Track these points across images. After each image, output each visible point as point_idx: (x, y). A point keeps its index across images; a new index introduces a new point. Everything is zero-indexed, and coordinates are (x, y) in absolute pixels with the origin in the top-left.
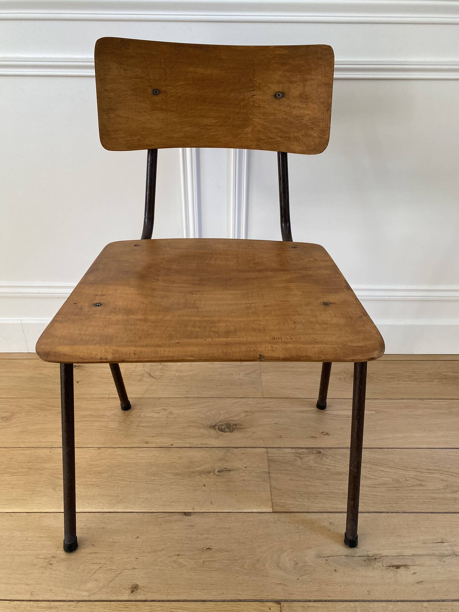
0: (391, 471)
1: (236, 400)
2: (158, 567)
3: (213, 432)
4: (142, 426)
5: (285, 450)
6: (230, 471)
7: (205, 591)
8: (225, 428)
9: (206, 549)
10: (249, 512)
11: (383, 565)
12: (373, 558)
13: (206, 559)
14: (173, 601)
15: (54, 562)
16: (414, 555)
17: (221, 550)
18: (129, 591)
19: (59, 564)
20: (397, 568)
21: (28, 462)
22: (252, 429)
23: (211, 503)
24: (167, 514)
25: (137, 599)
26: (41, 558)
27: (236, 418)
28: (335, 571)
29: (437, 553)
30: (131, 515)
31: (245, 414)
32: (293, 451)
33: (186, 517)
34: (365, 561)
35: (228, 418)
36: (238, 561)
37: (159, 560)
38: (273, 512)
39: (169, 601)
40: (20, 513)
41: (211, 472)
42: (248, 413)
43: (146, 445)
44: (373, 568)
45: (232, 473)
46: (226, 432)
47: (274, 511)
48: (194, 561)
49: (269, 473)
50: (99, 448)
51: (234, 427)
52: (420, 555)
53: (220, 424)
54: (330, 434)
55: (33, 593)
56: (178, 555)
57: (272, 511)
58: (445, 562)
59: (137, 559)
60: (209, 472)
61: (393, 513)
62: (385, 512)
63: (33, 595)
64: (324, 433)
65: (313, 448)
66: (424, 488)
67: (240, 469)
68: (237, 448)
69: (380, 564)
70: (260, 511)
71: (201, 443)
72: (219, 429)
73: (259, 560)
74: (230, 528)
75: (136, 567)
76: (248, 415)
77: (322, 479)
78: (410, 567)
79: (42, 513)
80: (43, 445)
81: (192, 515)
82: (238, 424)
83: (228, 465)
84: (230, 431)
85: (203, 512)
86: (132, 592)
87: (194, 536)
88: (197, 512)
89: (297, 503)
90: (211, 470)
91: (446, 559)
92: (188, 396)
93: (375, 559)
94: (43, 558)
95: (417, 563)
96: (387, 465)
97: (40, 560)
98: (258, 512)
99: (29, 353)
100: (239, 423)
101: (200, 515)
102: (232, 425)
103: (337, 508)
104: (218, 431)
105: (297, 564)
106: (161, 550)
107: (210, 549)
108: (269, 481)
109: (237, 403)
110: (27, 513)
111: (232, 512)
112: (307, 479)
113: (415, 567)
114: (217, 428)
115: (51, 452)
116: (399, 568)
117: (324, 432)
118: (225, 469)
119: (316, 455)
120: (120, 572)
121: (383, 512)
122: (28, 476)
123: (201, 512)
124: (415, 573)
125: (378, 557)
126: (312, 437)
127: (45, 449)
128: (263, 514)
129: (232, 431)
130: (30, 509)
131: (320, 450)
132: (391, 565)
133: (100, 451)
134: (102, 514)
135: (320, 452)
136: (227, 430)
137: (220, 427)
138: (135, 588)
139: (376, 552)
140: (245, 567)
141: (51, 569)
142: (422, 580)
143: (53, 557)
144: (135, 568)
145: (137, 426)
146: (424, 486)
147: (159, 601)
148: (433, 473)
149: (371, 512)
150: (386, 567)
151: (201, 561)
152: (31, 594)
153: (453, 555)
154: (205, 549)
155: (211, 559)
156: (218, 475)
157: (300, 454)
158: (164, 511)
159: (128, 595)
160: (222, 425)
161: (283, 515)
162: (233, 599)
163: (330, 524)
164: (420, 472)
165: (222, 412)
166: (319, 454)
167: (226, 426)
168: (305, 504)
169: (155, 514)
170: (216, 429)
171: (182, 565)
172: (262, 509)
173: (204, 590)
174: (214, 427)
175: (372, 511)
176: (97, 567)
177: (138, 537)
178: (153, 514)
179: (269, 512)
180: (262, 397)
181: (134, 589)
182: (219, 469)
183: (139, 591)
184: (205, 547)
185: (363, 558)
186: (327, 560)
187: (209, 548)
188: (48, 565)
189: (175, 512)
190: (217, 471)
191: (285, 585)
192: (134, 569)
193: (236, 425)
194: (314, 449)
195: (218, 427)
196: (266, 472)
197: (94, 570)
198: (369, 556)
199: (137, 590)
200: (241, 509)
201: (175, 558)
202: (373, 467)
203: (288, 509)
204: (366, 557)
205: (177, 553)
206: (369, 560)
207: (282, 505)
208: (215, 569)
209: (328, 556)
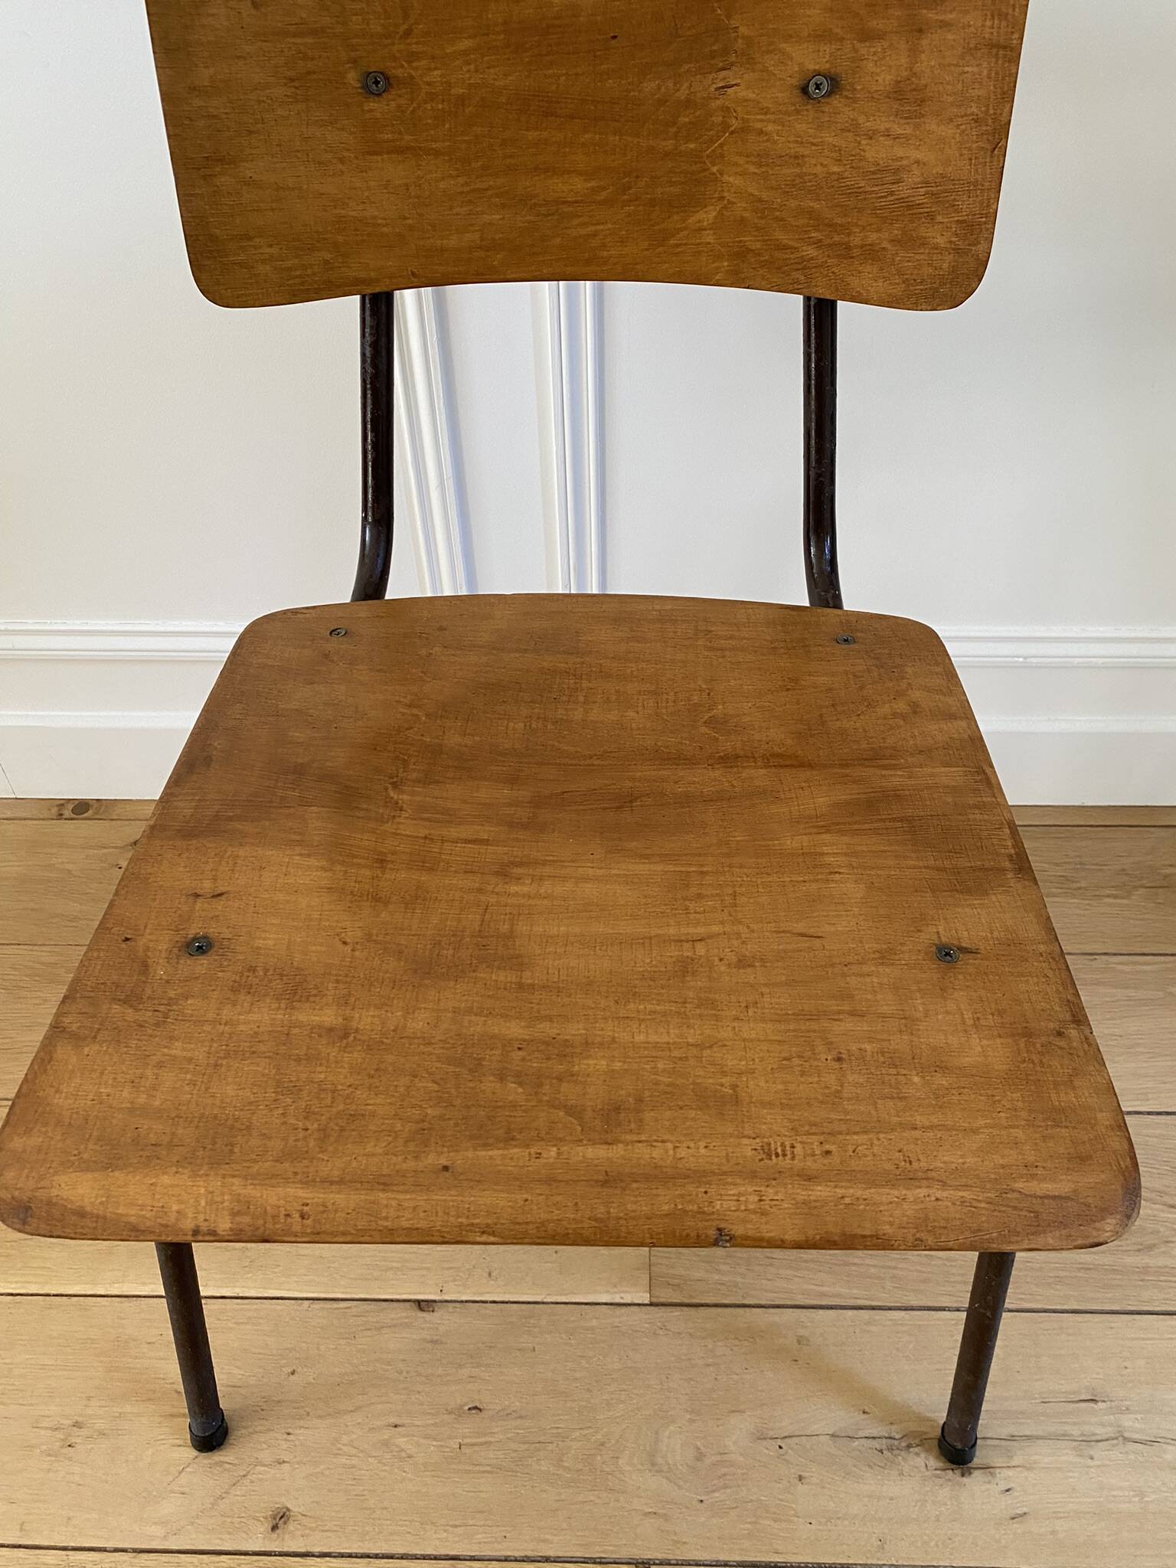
2: (343, 1460)
7: (460, 1530)
9: (469, 1409)
10: (586, 1304)
11: (927, 1464)
13: (466, 1437)
14: (377, 1556)
15: (78, 1440)
16: (1013, 1437)
17: (506, 1412)
18: (268, 1526)
19: (89, 1447)
20: (963, 1475)
23: (490, 1275)
24: (373, 1306)
25: (286, 1549)
26: (47, 1428)
28: (800, 1478)
29: (1075, 1431)
30: (279, 1307)
33: (421, 1314)
34: (881, 1451)
36: (550, 1447)
37: (345, 1439)
38: (651, 1304)
39: (368, 1556)
44: (901, 1474)
47: (654, 1300)
48: (435, 1443)
52: (1029, 1438)
55: (26, 1526)
56: (396, 1426)
57: (648, 1301)
58: (1092, 1458)
59: (289, 1434)
63: (25, 1529)
69: (921, 1460)
70: (617, 1300)
73: (602, 1444)
75: (285, 1458)
78: (998, 1470)
81: (436, 1309)
85: (466, 1301)
86: (274, 1528)
87: (440, 1371)
88: (451, 1301)
89: (715, 1278)
91: (1096, 1450)
93: (909, 1445)
94: (51, 1429)
95: (1017, 1461)
97: (43, 1432)
98: (611, 1304)
99: (17, 799)
101: (458, 1310)
103: (823, 1295)
105: (700, 1456)
106: (352, 1411)
107: (480, 1410)
110: (12, 1295)
111: (543, 1303)
113: (1010, 1473)
116: (970, 1473)
120: (244, 1473)
121: (943, 1309)
123: (462, 1302)
124: (1007, 1491)
125: (917, 1440)
128: (624, 1310)
138: (282, 1517)
139: (913, 1425)
140: (566, 1464)
141: (70, 1459)
142: (1025, 1510)
143: (77, 1425)
144: (284, 1462)
147: (342, 1556)
149: (912, 1309)
150: (936, 1469)
151: (455, 1444)
153: (1117, 1438)
154: (466, 1408)
155: (483, 1440)
158: (363, 1296)
159: (264, 1539)
161: (676, 1312)
162: (529, 1554)
163: (799, 1342)
168: (739, 1279)
169: (342, 1304)
171: (403, 1454)
172: (622, 1295)
173: (456, 1526)
175: (915, 1303)
176: (186, 1455)
177: (293, 1373)
178: (335, 1305)
179: (639, 1305)
181: (280, 1519)
183: (291, 1526)
184: (464, 1405)
185: (876, 1444)
186: (780, 1447)
187: (476, 1408)
188: (62, 1447)
189: (392, 1300)
191: (666, 1518)
192: (280, 1463)
197: (179, 1465)
198: (894, 1437)
199: (285, 1523)
200: (566, 1295)
201: (387, 1434)
203: (690, 1298)
204: (884, 1441)
205: (393, 1420)
206: (891, 1448)
207: (676, 1281)
208: (488, 1468)
209: (786, 1434)
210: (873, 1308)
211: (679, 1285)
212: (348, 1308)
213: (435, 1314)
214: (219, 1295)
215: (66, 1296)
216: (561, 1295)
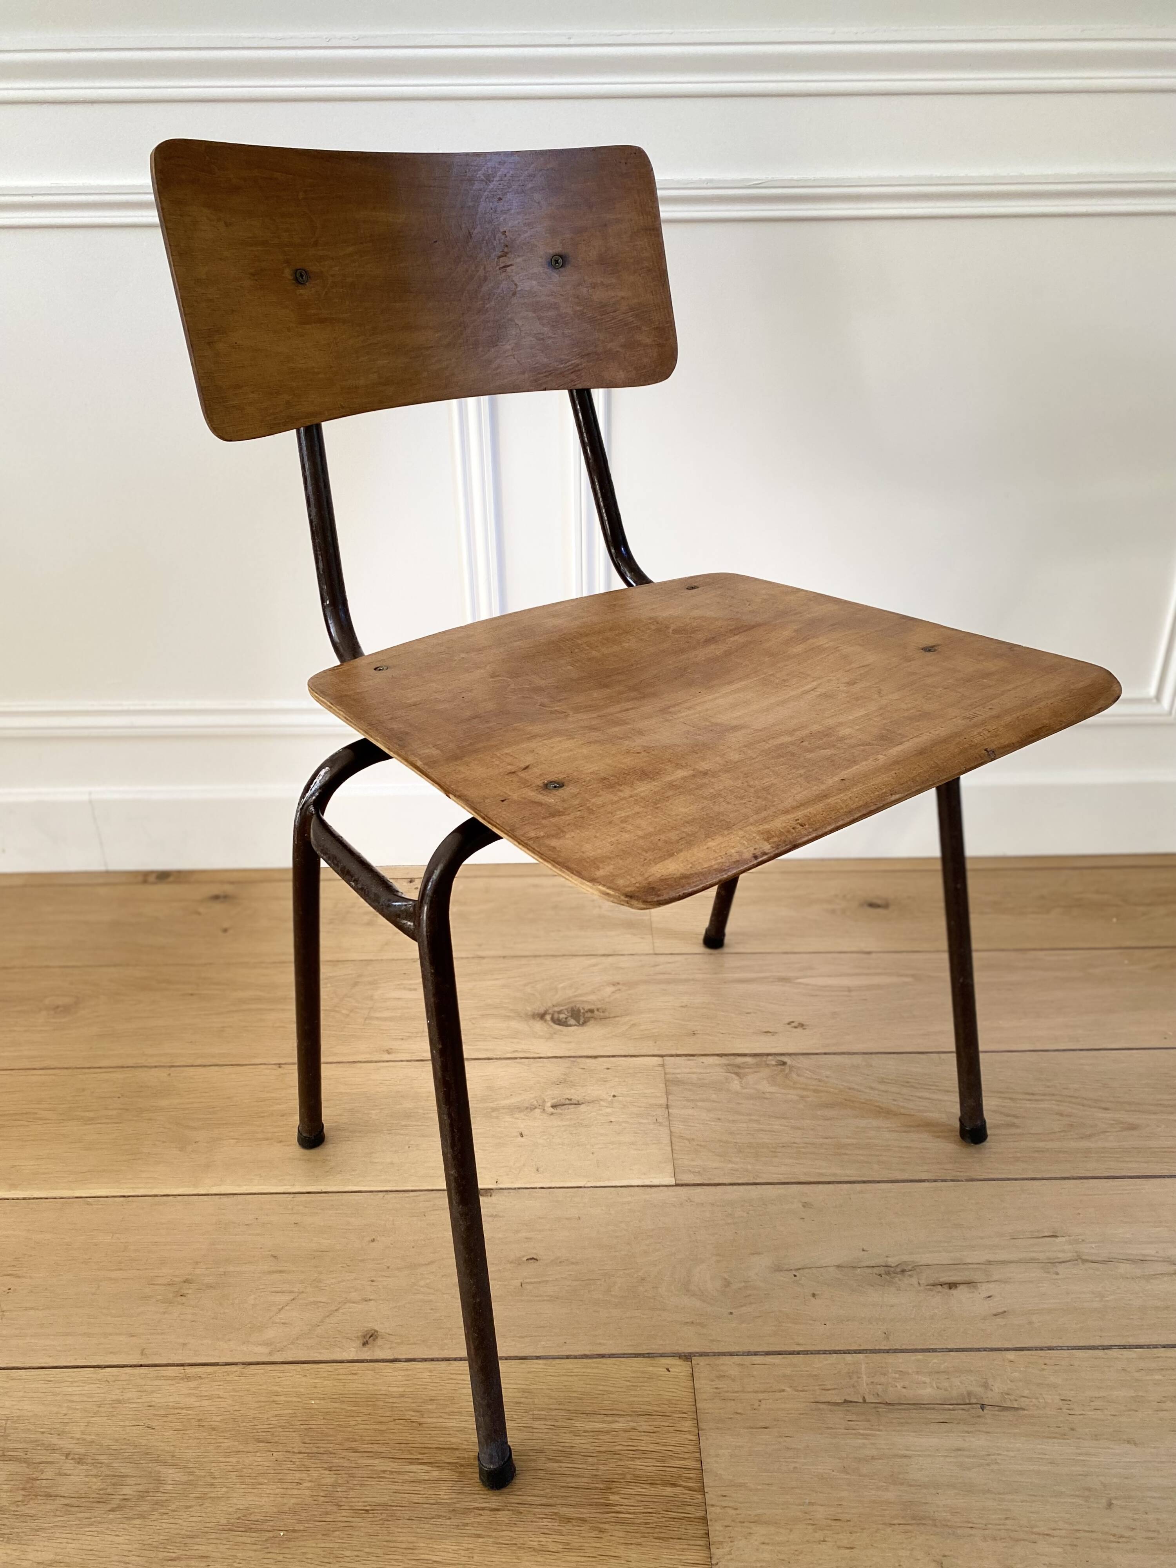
0: (946, 1098)
1: (593, 961)
2: (421, 1297)
3: (539, 1026)
4: (377, 1018)
5: (704, 1059)
6: (578, 1104)
7: (527, 1339)
8: (566, 1018)
9: (527, 1259)
10: (621, 1187)
11: (919, 1283)
12: (898, 1270)
13: (526, 1278)
14: (455, 1359)
15: (190, 1291)
16: (989, 1263)
17: (559, 1260)
18: (359, 1343)
19: (199, 1296)
20: (950, 1288)
21: (120, 1096)
22: (628, 1018)
23: (537, 1170)
24: (438, 1194)
25: (376, 1357)
26: (160, 1285)
27: (592, 998)
28: (814, 1295)
29: (1042, 1256)
30: (357, 1198)
31: (612, 989)
32: (723, 1060)
34: (880, 1275)
35: (576, 996)
36: (599, 1282)
37: (422, 1283)
38: (677, 1185)
39: (447, 1360)
40: (107, 1197)
41: (536, 1108)
42: (619, 987)
43: (386, 1057)
44: (898, 1289)
45: (583, 1108)
46: (570, 1026)
47: (678, 1182)
48: (500, 1283)
49: (667, 1107)
50: (280, 1065)
51: (589, 1015)
52: (1003, 1262)
53: (556, 1009)
54: (807, 1025)
55: (146, 1351)
57: (673, 1183)
58: (1057, 1274)
59: (372, 1281)
60: (532, 1108)
61: (945, 1181)
62: (928, 1181)
63: (146, 1354)
64: (793, 1024)
65: (768, 1055)
66: (1018, 1131)
67: (601, 1100)
68: (596, 1057)
69: (914, 1280)
70: (647, 1182)
71: (513, 1050)
72: (553, 1020)
73: (643, 1279)
74: (579, 1218)
75: (371, 1298)
76: (619, 990)
77: (787, 1118)
78: (979, 1285)
79: (156, 1196)
80: (152, 1061)
81: (493, 1193)
82: (598, 1010)
83: (575, 1094)
84: (579, 1023)
85: (519, 1188)
86: (365, 1344)
87: (500, 1235)
88: (506, 1189)
89: (730, 1166)
90: (535, 1103)
91: (1061, 1268)
92: (480, 953)
93: (903, 1271)
94: (165, 1285)
95: (995, 1278)
96: (937, 1086)
97: (158, 1287)
98: (642, 1186)
99: (108, 871)
100: (599, 1006)
101: (512, 1194)
102: (582, 1011)
103: (822, 1174)
104: (552, 1024)
105: (727, 1284)
106: (426, 1264)
107: (536, 1260)
108: (667, 1123)
109: (594, 965)
110: (124, 1196)
111: (585, 1187)
112: (753, 1117)
113: (991, 1285)
114: (548, 1017)
115: (169, 1074)
116: (956, 1287)
117: (793, 1022)
118: (568, 1102)
119: (775, 1068)
120: (336, 1308)
121: (923, 1181)
122: (121, 1125)
123: (515, 1189)
124: (989, 1297)
125: (910, 1267)
126: (766, 1032)
127: (156, 1069)
128: (654, 1189)
129: (584, 1023)
130: (130, 1190)
131: (785, 1059)
132: (937, 1282)
133: (281, 1071)
134: (292, 1196)
135: (784, 1063)
136: (572, 1021)
137: (556, 1016)
138: (371, 1336)
139: (905, 1258)
140: (613, 1293)
141: (183, 1304)
142: (1005, 1309)
143: (186, 1281)
144: (370, 1300)
145: (366, 1019)
146: (1018, 1127)
147: (425, 1360)
148: (1042, 1100)
149: (897, 1181)
150: (927, 1285)
151: (517, 1283)
152: (142, 1354)
153: (1077, 1260)
154: (525, 1259)
155: (539, 1279)
156: (552, 1114)
157: (739, 1067)
158: (430, 1188)
159: (357, 1351)
160: (560, 1012)
161: (699, 1190)
162: (587, 1353)
163: (804, 1206)
164: (1010, 1099)
165: (561, 985)
166: (783, 1067)
167: (570, 1014)
168: (749, 1167)
169: (412, 1194)
170: (546, 1021)
172: (651, 1179)
173: (523, 1337)
174: (542, 1016)
175: (899, 1178)
176: (286, 1298)
177: (373, 1240)
178: (406, 1194)
179: (666, 1186)
180: (652, 952)
181: (369, 1338)
182: (556, 1100)
183: (380, 1342)
184: (523, 1257)
185: (876, 1270)
186: (795, 1276)
187: (533, 1259)
188: (176, 1296)
190: (549, 1104)
191: (703, 1325)
192: (367, 1301)
193: (592, 1011)
194: (770, 1057)
195: (550, 1016)
196: (660, 1106)
197: (279, 1305)
198: (890, 1267)
199: (374, 1340)
200: (604, 1180)
202: (905, 1091)
203: (710, 1179)
204: (882, 1268)
206: (888, 1273)
207: (697, 1170)
208: (548, 1298)
209: (799, 1267)
210: (864, 1182)
211: (699, 1172)
212: (417, 1196)
213: (493, 1198)
214: (304, 1191)
215: (172, 1195)
216: (599, 1181)
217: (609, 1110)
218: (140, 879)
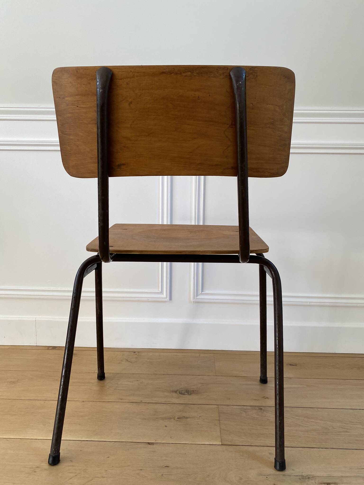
0: (320, 422)
1: (195, 377)
2: (124, 477)
3: (174, 394)
4: (119, 389)
5: (232, 406)
6: (187, 418)
8: (184, 393)
9: (165, 467)
10: (202, 444)
11: (315, 482)
12: (307, 477)
13: (164, 473)
15: (38, 471)
16: (342, 477)
17: (177, 467)
19: (41, 472)
20: (328, 484)
21: (26, 408)
22: (206, 393)
23: (171, 437)
24: (134, 443)
26: (27, 468)
27: (193, 387)
28: (274, 484)
29: (362, 475)
30: (104, 443)
31: (201, 385)
32: (240, 407)
33: (149, 445)
34: (300, 479)
35: (188, 386)
36: (192, 476)
37: (125, 472)
38: (222, 445)
40: (14, 439)
41: (172, 418)
42: (203, 384)
43: (120, 401)
44: (307, 484)
45: (188, 419)
46: (186, 395)
48: (154, 474)
49: (219, 420)
50: (83, 401)
51: (192, 392)
52: (347, 477)
53: (181, 390)
54: (269, 398)
56: (141, 470)
57: (221, 444)
59: (106, 471)
60: (170, 418)
61: (323, 448)
62: (316, 448)
64: (265, 398)
65: (256, 406)
66: (349, 434)
67: (195, 417)
68: (194, 404)
69: (313, 481)
70: (211, 443)
71: (165, 401)
72: (179, 393)
73: (209, 475)
74: (185, 454)
75: (105, 477)
76: (203, 385)
77: (263, 426)
78: (339, 484)
79: (32, 439)
80: (39, 398)
81: (154, 444)
82: (195, 391)
83: (186, 415)
84: (189, 394)
85: (164, 443)
87: (156, 458)
88: (159, 443)
89: (242, 439)
90: (172, 417)
92: (156, 373)
93: (309, 478)
94: (29, 468)
95: (345, 482)
96: (317, 418)
97: (27, 469)
98: (209, 444)
99: (37, 346)
100: (196, 390)
101: (161, 445)
102: (190, 391)
104: (179, 394)
105: (241, 479)
106: (127, 466)
107: (168, 467)
108: (219, 425)
109: (195, 378)
110: (21, 439)
111: (188, 444)
112: (250, 425)
114: (178, 392)
115: (45, 403)
116: (330, 484)
117: (264, 397)
118: (183, 417)
119: (258, 410)
120: (91, 479)
121: (315, 448)
122: (24, 417)
123: (162, 443)
125: (311, 477)
126: (255, 399)
127: (41, 401)
128: (214, 446)
129: (190, 394)
130: (23, 437)
131: (262, 408)
132: (322, 482)
133: (83, 403)
134: (81, 441)
135: (261, 409)
136: (186, 394)
137: (181, 392)
139: (309, 473)
140: (197, 480)
141: (35, 475)
143: (37, 467)
144: (104, 477)
145: (115, 389)
146: (348, 432)
148: (356, 424)
149: (305, 447)
150: (319, 483)
151: (160, 474)
154: (164, 466)
155: (169, 474)
156: (177, 421)
157: (245, 409)
158: (131, 441)
160: (182, 391)
161: (230, 447)
163: (270, 454)
164: (345, 423)
165: (183, 383)
166: (261, 410)
167: (186, 392)
168: (249, 440)
169: (124, 443)
170: (177, 393)
171: (144, 476)
172: (213, 443)
174: (176, 392)
177: (108, 457)
178: (122, 443)
179: (218, 445)
180: (215, 375)
182: (179, 416)
184: (164, 465)
185: (298, 477)
186: (267, 477)
188: (32, 472)
189: (140, 442)
190: (176, 418)
192: (103, 477)
193: (193, 391)
194: (256, 407)
195: (179, 392)
196: (217, 420)
197: (70, 477)
198: (304, 476)
200: (195, 442)
201: (138, 472)
202: (305, 419)
203: (234, 443)
204: (301, 477)
205: (140, 468)
206: (303, 478)
207: (229, 440)
208: (171, 480)
209: (268, 474)
210: (292, 447)
211: (230, 441)
212: (126, 444)
213: (154, 446)
214: (86, 440)
215: (38, 439)
216: (194, 442)
217: (198, 420)
218: (47, 348)
